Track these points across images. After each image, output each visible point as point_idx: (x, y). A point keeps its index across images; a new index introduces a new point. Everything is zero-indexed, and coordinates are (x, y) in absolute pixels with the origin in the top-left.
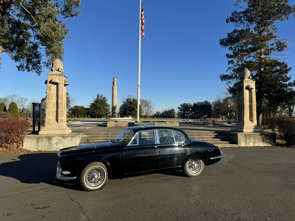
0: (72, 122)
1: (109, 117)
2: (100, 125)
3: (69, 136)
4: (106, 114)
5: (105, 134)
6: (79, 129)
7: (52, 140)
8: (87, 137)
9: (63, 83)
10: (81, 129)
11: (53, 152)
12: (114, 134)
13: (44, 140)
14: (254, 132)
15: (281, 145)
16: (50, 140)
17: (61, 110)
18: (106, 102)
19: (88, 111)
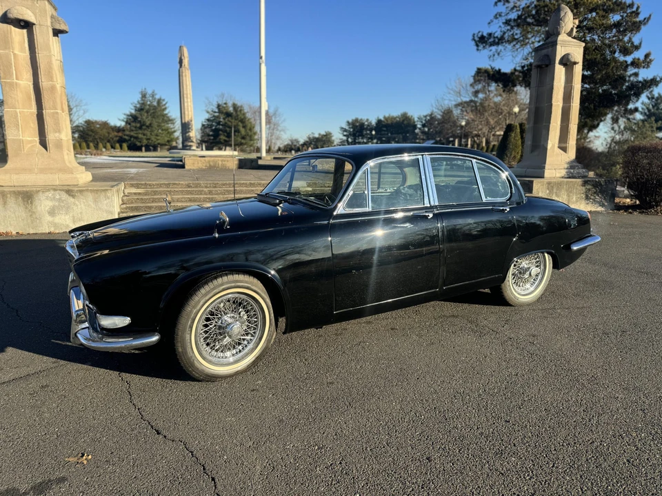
0: (84, 156)
1: (175, 148)
2: (162, 165)
3: (87, 190)
4: (168, 141)
5: (189, 186)
6: (109, 173)
7: (36, 202)
8: (139, 194)
9: (49, 24)
10: (116, 172)
11: (43, 237)
12: (215, 187)
13: (11, 201)
14: (569, 178)
15: (626, 208)
16: (31, 203)
17: (53, 113)
18: (166, 112)
19: (120, 134)
